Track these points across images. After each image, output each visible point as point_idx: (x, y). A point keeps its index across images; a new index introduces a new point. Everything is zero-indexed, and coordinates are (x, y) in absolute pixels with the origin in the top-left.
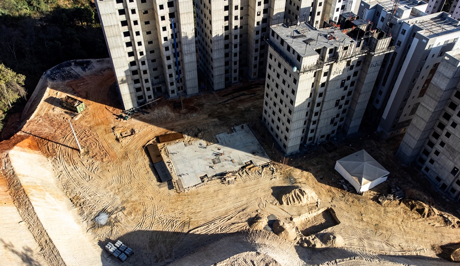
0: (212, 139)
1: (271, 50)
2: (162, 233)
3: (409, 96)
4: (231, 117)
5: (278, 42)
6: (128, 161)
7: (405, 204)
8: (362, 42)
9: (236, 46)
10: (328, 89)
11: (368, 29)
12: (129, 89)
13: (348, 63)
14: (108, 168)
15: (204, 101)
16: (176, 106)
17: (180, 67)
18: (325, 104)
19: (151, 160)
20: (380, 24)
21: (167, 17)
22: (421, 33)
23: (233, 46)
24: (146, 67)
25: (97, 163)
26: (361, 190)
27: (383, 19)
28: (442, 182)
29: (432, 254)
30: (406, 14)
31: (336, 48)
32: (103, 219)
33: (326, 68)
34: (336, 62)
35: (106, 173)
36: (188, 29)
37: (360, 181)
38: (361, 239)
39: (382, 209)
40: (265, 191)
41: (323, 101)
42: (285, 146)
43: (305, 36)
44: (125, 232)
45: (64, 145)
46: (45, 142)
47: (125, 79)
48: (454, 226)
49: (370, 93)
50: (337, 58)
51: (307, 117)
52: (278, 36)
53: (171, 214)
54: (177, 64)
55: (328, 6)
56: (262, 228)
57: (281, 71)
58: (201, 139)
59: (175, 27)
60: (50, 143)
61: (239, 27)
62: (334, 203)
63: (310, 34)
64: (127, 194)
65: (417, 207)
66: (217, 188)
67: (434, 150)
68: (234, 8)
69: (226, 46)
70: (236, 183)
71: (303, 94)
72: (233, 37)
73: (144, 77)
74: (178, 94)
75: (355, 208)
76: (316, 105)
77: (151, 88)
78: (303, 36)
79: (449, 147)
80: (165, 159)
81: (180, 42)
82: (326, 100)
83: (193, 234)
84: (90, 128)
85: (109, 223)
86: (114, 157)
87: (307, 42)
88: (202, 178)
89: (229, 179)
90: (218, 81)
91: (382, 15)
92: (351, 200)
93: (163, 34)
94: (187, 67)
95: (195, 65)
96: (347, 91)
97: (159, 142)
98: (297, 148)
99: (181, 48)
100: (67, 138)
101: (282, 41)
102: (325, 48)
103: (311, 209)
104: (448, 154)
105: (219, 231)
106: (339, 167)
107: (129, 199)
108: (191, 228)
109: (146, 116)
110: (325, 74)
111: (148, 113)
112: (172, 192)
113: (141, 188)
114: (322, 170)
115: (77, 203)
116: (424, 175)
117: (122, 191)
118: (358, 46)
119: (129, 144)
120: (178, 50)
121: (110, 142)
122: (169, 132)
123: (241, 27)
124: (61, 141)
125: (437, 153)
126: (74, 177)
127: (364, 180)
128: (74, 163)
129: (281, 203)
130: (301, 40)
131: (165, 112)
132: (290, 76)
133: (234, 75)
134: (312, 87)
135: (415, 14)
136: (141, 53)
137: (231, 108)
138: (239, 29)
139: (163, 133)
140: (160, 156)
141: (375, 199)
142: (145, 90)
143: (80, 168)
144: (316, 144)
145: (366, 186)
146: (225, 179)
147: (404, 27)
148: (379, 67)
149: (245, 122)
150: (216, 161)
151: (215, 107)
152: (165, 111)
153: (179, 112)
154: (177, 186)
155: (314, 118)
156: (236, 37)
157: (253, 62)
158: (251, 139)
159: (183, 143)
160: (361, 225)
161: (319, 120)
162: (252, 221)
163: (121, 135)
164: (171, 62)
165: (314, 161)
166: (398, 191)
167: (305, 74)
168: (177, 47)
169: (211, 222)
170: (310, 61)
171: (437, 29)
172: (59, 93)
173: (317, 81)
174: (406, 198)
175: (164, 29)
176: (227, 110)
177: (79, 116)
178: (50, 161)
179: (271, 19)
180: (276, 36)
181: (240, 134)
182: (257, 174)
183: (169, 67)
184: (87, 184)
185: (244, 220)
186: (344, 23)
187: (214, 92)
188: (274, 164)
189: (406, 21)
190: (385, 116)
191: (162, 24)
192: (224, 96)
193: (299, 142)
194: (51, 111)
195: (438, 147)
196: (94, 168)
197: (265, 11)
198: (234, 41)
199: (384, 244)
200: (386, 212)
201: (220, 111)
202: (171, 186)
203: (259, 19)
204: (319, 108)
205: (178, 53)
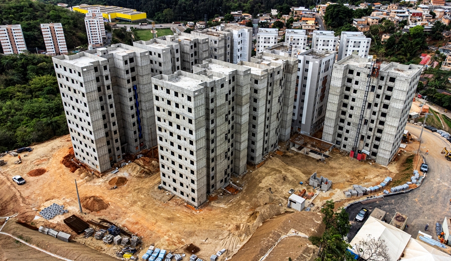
17: (141, 124)
18: (272, 117)
21: (131, 81)
24: (116, 127)
54: (139, 121)
67: (345, 131)
73: (115, 137)
79: (354, 123)
82: (272, 114)
93: (129, 95)
96: (281, 106)
116: (344, 151)
120: (139, 108)
136: (113, 115)
142: (115, 150)
161: (269, 131)
164: (135, 120)
175: (130, 91)
183: (134, 124)
190: (303, 122)
191: (128, 86)
195: (346, 127)
204: (269, 121)
205: (139, 111)
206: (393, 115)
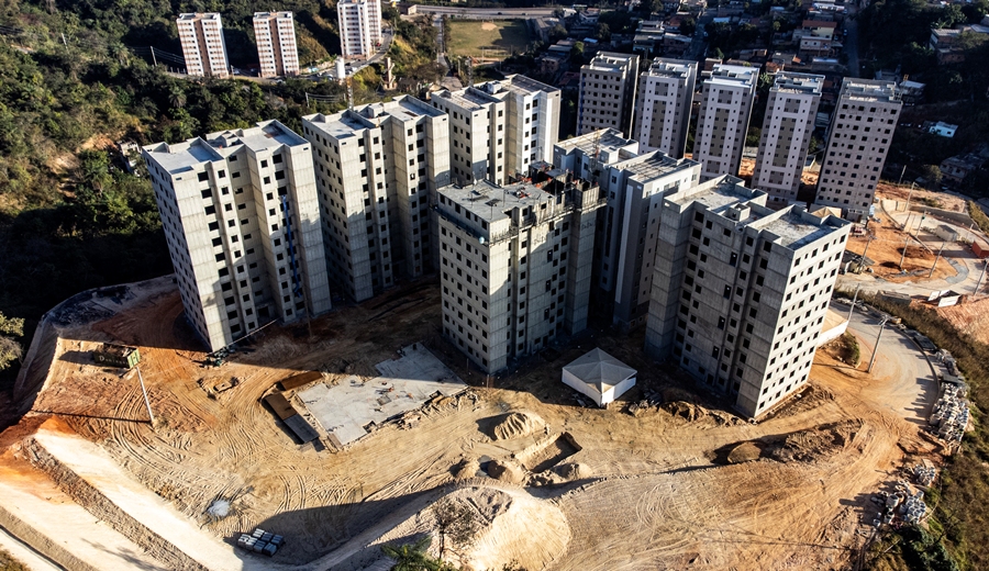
0: (369, 372)
1: (442, 222)
2: (323, 509)
3: (641, 264)
4: (392, 336)
5: (451, 209)
6: (239, 424)
7: (664, 409)
8: (563, 196)
9: (383, 228)
10: (531, 266)
11: (568, 179)
12: (220, 315)
13: (551, 225)
14: (208, 439)
15: (344, 320)
16: (298, 333)
17: (298, 270)
18: (531, 288)
19: (277, 416)
20: (584, 174)
21: (276, 195)
22: (635, 178)
23: (380, 229)
24: (245, 275)
25: (186, 436)
26: (604, 402)
27: (586, 167)
28: (707, 374)
29: (706, 462)
30: (613, 157)
31: (531, 207)
32: (222, 508)
33: (523, 237)
34: (535, 225)
35: (207, 447)
36: (309, 207)
37: (599, 388)
38: (613, 464)
39: (636, 421)
40: (467, 428)
41: (528, 285)
42: (485, 362)
43: (487, 197)
44: (263, 519)
45: (119, 419)
46: (83, 420)
47: (213, 297)
48: (728, 424)
49: (590, 267)
50: (535, 221)
51: (510, 313)
52: (450, 201)
53: (329, 483)
54: (293, 265)
55: (511, 157)
56: (473, 475)
57: (462, 249)
58: (351, 374)
59: (288, 208)
60: (91, 421)
61: (385, 198)
62: (569, 425)
63: (493, 194)
64: (251, 469)
65: (680, 410)
66: (393, 437)
67: (687, 330)
68: (375, 172)
69: (370, 230)
70: (421, 425)
71: (498, 277)
72: (378, 215)
73: (242, 291)
74: (297, 315)
75: (601, 427)
76: (519, 291)
77: (254, 310)
78: (484, 197)
79: (701, 320)
80: (301, 412)
81: (297, 230)
82: (531, 282)
83: (371, 502)
84: (159, 387)
85: (233, 512)
86: (213, 422)
87: (491, 204)
88: (366, 428)
89: (410, 421)
90: (362, 286)
91: (584, 161)
92: (592, 417)
93: (271, 220)
94: (311, 268)
95: (323, 263)
96: (558, 267)
97: (285, 390)
98: (504, 363)
99: (299, 239)
100: (122, 408)
101: (458, 207)
102: (516, 209)
103: (539, 439)
104: (702, 331)
105: (409, 491)
106: (568, 376)
107: (256, 475)
108: (365, 495)
109: (250, 355)
110: (524, 245)
111: (253, 351)
112: (323, 454)
113: (271, 457)
114: (545, 386)
115: (170, 495)
116: (685, 370)
117: (242, 465)
118: (559, 202)
119: (234, 401)
120: (294, 242)
121: (199, 402)
122: (297, 373)
123: (388, 199)
124: (112, 413)
125: (691, 333)
126: (153, 461)
127: (604, 386)
128: (145, 441)
129: (494, 438)
130: (483, 202)
131: (282, 346)
132: (476, 252)
133: (385, 274)
134: (510, 265)
135: (624, 156)
136: (238, 254)
137: (391, 324)
138: (385, 203)
139: (287, 376)
140: (290, 408)
141: (625, 410)
142: (244, 313)
143: (159, 447)
144: (530, 354)
145: (608, 395)
146: (403, 422)
147: (613, 174)
148: (594, 228)
149: (417, 340)
150: (384, 401)
151: (364, 327)
152: (281, 343)
153: (305, 342)
154: (329, 445)
155: (520, 312)
156: (382, 214)
157: (413, 250)
158: (431, 361)
159: (324, 385)
160: (611, 446)
161: (527, 314)
162: (456, 469)
163: (215, 388)
164: (284, 263)
165: (531, 377)
166: (652, 394)
167: (497, 244)
168: (293, 238)
169: (394, 482)
170: (499, 227)
171: (652, 172)
172: (83, 343)
173: (514, 255)
174: (663, 402)
175: (272, 212)
176: (384, 328)
177: (133, 372)
178: (101, 446)
179: (431, 184)
180: (447, 202)
181: (412, 358)
182: (451, 407)
183: (282, 271)
184: (179, 467)
185: (444, 470)
186: (537, 176)
187: (357, 305)
188: (473, 390)
189: (615, 166)
190: (618, 299)
191: (269, 205)
192: (374, 308)
193: (504, 352)
194: (77, 373)
195: (690, 325)
196: (184, 443)
197: (421, 172)
198: (380, 221)
199: (644, 463)
200: (641, 424)
201: (373, 330)
202: (319, 446)
203: (413, 184)
204: (524, 295)
205: (294, 248)
206: (765, 319)
